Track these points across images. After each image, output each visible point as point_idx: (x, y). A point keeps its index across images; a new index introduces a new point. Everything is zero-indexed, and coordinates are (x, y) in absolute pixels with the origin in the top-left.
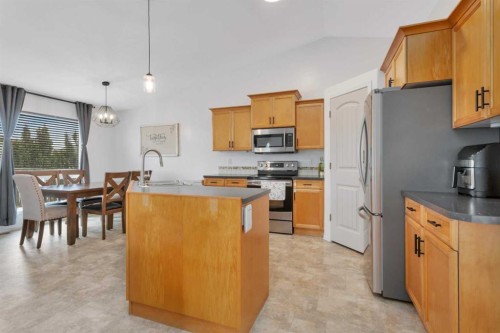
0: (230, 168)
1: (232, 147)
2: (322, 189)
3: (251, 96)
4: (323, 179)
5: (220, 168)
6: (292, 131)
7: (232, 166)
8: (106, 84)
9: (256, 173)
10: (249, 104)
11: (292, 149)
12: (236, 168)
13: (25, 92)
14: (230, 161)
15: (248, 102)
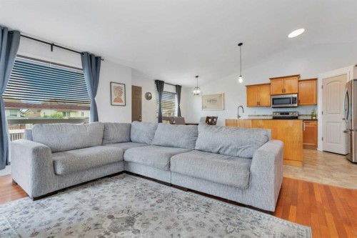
0: (255, 116)
2: (316, 125)
3: (270, 79)
4: (316, 120)
5: (249, 116)
6: (296, 96)
7: (257, 114)
8: (197, 77)
9: (272, 117)
10: (269, 83)
11: (296, 105)
14: (255, 112)
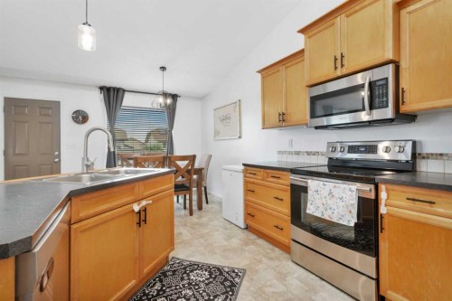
0: (291, 153)
1: (283, 121)
3: (302, 31)
5: (279, 152)
7: (293, 150)
8: (163, 68)
9: (325, 161)
10: (301, 46)
12: (298, 153)
13: (124, 91)
15: (299, 43)
